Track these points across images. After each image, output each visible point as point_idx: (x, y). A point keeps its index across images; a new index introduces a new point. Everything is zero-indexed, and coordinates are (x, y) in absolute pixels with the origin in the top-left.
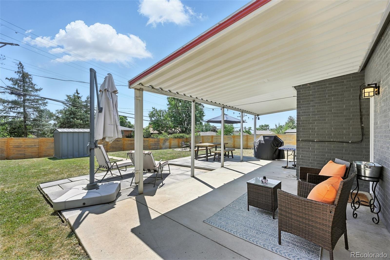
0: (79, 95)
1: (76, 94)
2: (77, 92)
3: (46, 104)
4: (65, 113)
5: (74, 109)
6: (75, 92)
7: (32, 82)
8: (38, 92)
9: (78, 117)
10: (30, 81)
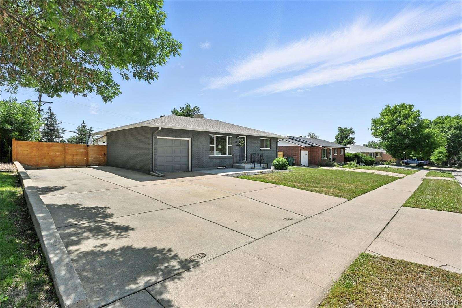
0: (85, 125)
1: (83, 124)
2: (84, 123)
3: (64, 133)
4: (76, 139)
5: (82, 136)
6: (83, 122)
7: (56, 118)
8: (59, 124)
9: (84, 142)
10: (54, 118)
